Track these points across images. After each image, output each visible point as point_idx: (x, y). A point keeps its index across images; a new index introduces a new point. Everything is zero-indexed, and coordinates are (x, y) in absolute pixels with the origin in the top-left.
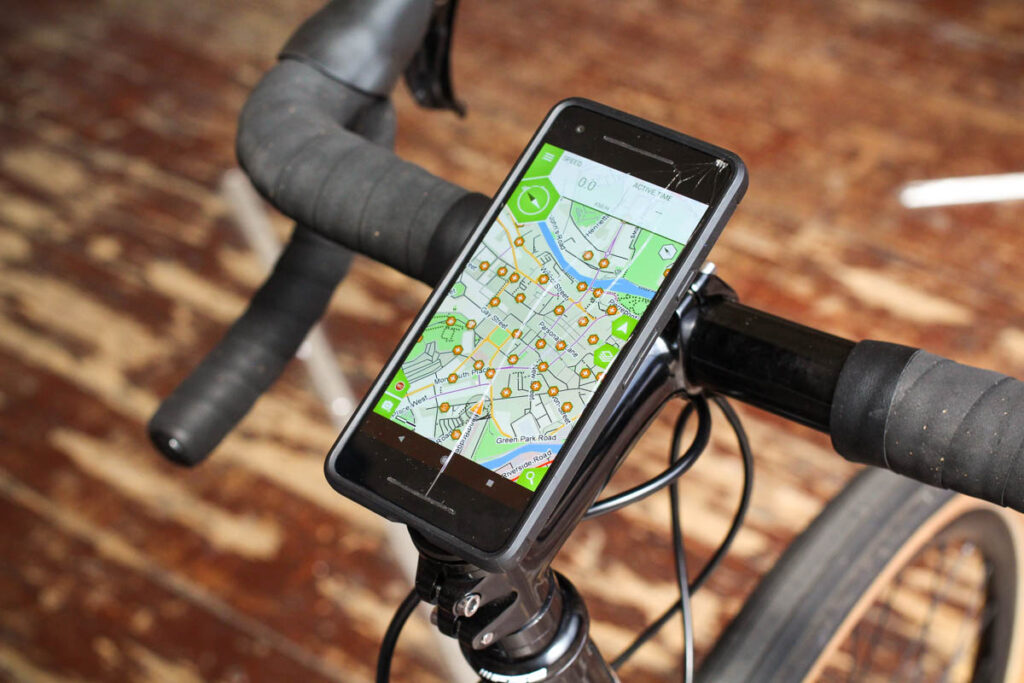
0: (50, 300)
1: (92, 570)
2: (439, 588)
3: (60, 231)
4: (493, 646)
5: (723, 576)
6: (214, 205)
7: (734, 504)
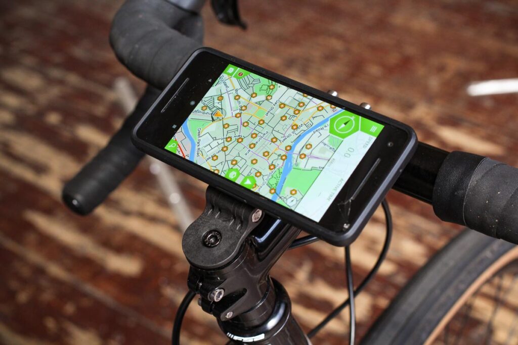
0: (24, 144)
1: (44, 283)
2: (201, 284)
3: (30, 109)
4: (233, 319)
5: (374, 285)
6: (111, 96)
7: (380, 247)
